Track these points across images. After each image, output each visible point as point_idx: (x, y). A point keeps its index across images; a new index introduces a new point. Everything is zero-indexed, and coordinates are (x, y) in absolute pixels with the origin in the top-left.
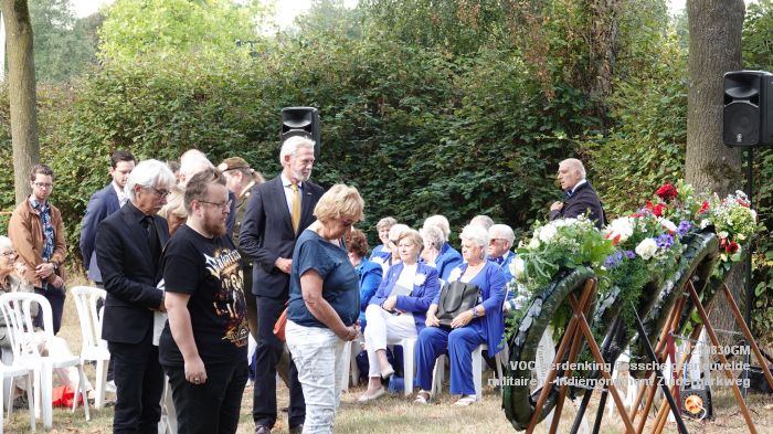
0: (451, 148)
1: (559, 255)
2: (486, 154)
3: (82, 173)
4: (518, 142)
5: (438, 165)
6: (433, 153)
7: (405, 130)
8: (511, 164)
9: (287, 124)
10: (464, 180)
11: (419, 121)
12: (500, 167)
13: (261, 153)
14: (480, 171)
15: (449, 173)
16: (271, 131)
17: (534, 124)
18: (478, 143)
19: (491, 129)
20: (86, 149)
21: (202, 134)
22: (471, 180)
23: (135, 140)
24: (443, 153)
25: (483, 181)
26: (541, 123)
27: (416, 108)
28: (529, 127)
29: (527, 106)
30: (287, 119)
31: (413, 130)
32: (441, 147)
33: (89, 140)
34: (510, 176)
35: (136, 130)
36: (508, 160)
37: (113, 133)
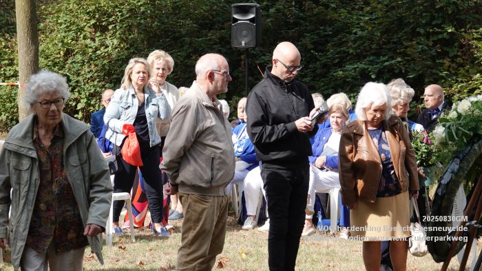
0: (361, 38)
1: (473, 124)
2: (389, 42)
3: (68, 53)
4: (414, 34)
5: (351, 51)
6: (347, 42)
7: (324, 22)
8: (409, 51)
9: (236, 16)
10: (371, 63)
11: (336, 15)
12: (400, 53)
13: (210, 39)
14: (384, 56)
15: (359, 57)
16: (219, 22)
17: (428, 18)
18: (382, 33)
19: (393, 23)
20: (72, 34)
21: (163, 23)
22: (377, 63)
23: (110, 27)
24: (355, 41)
25: (386, 63)
26: (433, 18)
27: (333, 5)
28: (424, 22)
29: (422, 5)
30: (236, 13)
31: (331, 22)
32: (352, 37)
33: (74, 28)
34: (408, 61)
35: (111, 20)
36: (406, 47)
37: (93, 22)
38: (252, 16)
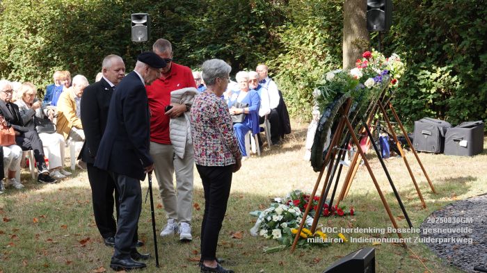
0: (203, 33)
2: (222, 35)
3: (11, 48)
4: (238, 29)
5: (198, 41)
6: (195, 35)
7: (178, 24)
8: (235, 41)
9: (134, 22)
10: (212, 49)
11: (186, 19)
12: (230, 42)
13: (106, 37)
14: (219, 44)
15: (202, 46)
16: (111, 25)
17: (246, 20)
18: (218, 30)
19: (223, 23)
20: (13, 35)
21: (75, 27)
22: (215, 49)
23: (38, 30)
24: (200, 35)
25: (221, 49)
26: (249, 20)
27: (184, 12)
28: (244, 22)
29: (242, 11)
30: (134, 20)
31: (184, 23)
32: (198, 32)
33: (14, 31)
34: (235, 47)
36: (234, 38)
37: (26, 26)
38: (144, 21)
